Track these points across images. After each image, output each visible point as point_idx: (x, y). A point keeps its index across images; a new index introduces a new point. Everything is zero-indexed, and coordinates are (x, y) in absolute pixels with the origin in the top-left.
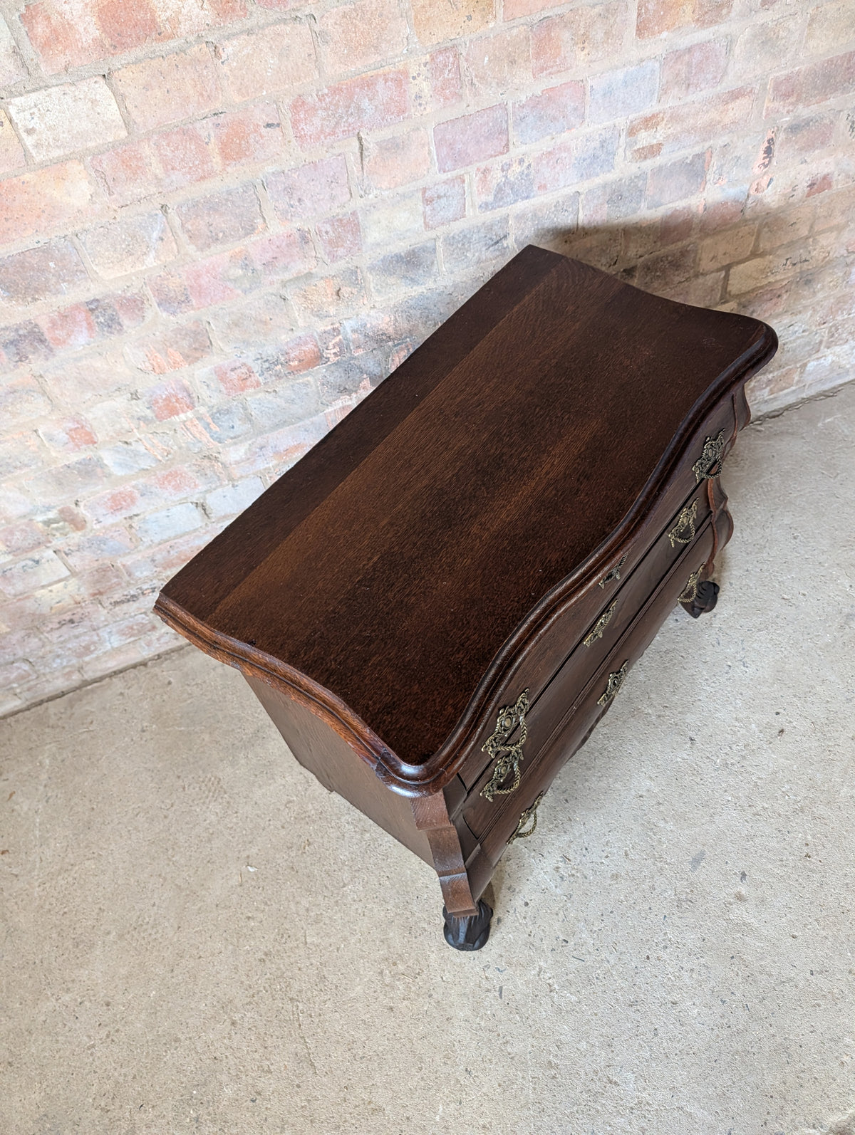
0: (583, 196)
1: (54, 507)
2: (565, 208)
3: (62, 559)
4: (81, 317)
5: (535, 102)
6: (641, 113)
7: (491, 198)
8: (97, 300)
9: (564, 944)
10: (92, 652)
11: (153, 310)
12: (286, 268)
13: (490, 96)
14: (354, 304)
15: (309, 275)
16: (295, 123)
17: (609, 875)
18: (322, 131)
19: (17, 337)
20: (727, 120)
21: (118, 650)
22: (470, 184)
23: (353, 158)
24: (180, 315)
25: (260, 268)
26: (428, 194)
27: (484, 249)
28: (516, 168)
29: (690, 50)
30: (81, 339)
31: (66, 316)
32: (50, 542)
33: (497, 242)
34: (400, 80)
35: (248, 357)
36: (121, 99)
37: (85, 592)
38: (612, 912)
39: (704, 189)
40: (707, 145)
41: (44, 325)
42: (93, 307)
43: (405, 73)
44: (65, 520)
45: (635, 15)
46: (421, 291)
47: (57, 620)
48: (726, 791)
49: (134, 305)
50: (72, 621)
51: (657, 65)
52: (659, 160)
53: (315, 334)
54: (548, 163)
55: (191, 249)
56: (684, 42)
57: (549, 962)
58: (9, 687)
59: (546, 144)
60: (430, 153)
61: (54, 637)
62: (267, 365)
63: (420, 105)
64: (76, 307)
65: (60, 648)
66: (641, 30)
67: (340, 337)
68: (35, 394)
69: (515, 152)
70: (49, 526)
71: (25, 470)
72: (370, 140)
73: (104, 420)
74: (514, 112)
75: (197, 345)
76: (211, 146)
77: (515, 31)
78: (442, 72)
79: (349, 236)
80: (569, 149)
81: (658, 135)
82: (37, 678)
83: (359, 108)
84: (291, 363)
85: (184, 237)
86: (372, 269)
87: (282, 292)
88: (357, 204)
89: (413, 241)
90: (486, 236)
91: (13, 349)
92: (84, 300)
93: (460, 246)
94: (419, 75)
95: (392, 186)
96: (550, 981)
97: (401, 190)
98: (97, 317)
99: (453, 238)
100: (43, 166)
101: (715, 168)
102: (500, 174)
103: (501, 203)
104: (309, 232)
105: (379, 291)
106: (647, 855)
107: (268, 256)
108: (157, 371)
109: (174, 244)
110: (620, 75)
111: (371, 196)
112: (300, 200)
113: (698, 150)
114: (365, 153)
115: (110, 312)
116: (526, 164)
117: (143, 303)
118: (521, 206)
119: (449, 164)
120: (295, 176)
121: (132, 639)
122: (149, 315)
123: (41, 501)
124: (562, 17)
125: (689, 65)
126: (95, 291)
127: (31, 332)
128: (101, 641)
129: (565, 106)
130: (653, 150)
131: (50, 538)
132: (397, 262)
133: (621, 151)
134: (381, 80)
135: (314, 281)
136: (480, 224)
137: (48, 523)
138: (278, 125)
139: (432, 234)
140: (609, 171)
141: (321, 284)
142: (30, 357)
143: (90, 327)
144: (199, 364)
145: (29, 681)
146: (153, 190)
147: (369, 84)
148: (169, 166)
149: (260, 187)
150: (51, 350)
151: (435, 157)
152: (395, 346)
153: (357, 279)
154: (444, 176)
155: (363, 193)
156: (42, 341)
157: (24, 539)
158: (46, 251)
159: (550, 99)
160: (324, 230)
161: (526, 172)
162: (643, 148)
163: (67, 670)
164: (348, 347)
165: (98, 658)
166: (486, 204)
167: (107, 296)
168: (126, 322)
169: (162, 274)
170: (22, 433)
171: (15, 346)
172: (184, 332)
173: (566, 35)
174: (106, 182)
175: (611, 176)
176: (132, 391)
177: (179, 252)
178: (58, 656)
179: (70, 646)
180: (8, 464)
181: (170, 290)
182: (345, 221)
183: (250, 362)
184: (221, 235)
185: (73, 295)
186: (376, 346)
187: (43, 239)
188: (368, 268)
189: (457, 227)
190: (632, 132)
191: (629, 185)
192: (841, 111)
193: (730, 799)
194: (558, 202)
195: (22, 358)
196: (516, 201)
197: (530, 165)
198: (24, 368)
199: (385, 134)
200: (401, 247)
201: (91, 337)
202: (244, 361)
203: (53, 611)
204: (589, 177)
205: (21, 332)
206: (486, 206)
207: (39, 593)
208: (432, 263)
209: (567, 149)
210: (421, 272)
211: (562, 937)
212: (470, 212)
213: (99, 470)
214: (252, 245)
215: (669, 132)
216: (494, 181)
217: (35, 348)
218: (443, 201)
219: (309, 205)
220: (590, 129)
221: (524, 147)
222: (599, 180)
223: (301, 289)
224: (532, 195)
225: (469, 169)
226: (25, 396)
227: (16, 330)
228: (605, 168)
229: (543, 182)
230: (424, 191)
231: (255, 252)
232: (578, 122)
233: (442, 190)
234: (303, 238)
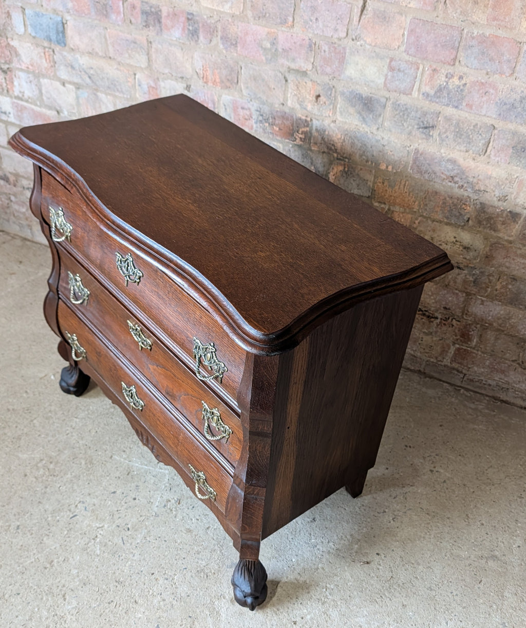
0: (496, 131)
2: (480, 132)
4: (183, 19)
5: (482, 40)
7: (432, 93)
8: (192, 14)
9: (127, 529)
11: (217, 40)
12: (294, 60)
14: (324, 111)
15: (304, 74)
17: (188, 527)
19: (149, 11)
22: (422, 74)
23: (356, 10)
24: (229, 52)
25: (280, 50)
26: (393, 63)
27: (416, 127)
28: (456, 81)
30: (176, 33)
31: (176, 15)
33: (426, 128)
35: (253, 105)
38: (165, 541)
41: (164, 13)
42: (190, 17)
46: (366, 130)
48: (297, 555)
49: (211, 31)
53: (294, 117)
54: (479, 90)
55: (249, 14)
57: (110, 529)
59: (481, 76)
60: (403, 35)
62: (261, 118)
64: (182, 12)
67: (308, 129)
68: (143, 51)
69: (460, 69)
71: (122, 95)
72: (371, 5)
74: (466, 39)
75: (230, 78)
79: (337, 63)
80: (497, 89)
84: (275, 127)
85: (249, 4)
86: (343, 94)
87: (287, 75)
88: (349, 43)
89: (373, 91)
90: (420, 118)
91: (145, 17)
92: (188, 10)
93: (401, 114)
95: (373, 44)
96: (99, 536)
97: (377, 50)
98: (189, 25)
99: (399, 105)
102: (444, 79)
103: (437, 100)
104: (315, 45)
105: (341, 113)
106: (217, 538)
107: (287, 46)
108: (205, 80)
109: (242, 5)
111: (358, 43)
112: (317, 19)
114: (365, 12)
115: (196, 26)
116: (463, 82)
117: (213, 32)
118: (450, 111)
119: (412, 51)
122: (214, 41)
126: (194, 9)
127: (157, 13)
129: (503, 55)
132: (359, 99)
135: (306, 79)
136: (419, 107)
139: (387, 95)
140: (521, 125)
141: (310, 84)
142: (151, 28)
143: (183, 29)
144: (226, 91)
150: (161, 30)
151: (405, 41)
152: (338, 159)
153: (331, 95)
154: (407, 58)
155: (354, 38)
156: (160, 22)
159: (493, 43)
160: (323, 48)
161: (462, 87)
164: (310, 139)
166: (428, 95)
167: (199, 16)
168: (201, 38)
169: (230, 20)
170: (129, 70)
171: (147, 16)
172: (226, 64)
173: (518, 3)
176: (189, 83)
177: (243, 11)
180: (115, 85)
181: (229, 33)
182: (337, 51)
183: (253, 109)
184: (268, 15)
185: (184, 4)
186: (326, 150)
188: (340, 92)
189: (404, 99)
193: (293, 560)
194: (477, 124)
195: (147, 25)
196: (448, 105)
197: (466, 84)
198: (146, 32)
199: (381, 6)
200: (365, 91)
201: (182, 35)
202: (251, 107)
204: (505, 119)
205: (153, 10)
206: (427, 95)
208: (380, 115)
209: (495, 89)
210: (371, 116)
211: (129, 526)
212: (415, 94)
214: (283, 36)
216: (439, 81)
217: (155, 23)
218: (401, 75)
219: (321, 26)
220: (516, 83)
221: (466, 69)
222: (512, 126)
223: (297, 80)
224: (460, 107)
225: (425, 63)
226: (139, 49)
227: (151, 7)
228: (519, 120)
229: (471, 103)
230: (392, 60)
231: (281, 38)
232: (508, 72)
233: (403, 66)
234: (310, 46)
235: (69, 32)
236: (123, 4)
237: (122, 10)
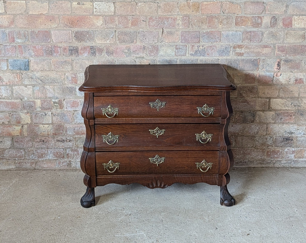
0: (220, 60)
1: (58, 98)
2: (214, 62)
3: (52, 116)
4: (88, 49)
5: (207, 33)
6: (237, 44)
7: (193, 53)
8: (93, 47)
10: (43, 157)
11: (104, 54)
12: (138, 54)
13: (196, 28)
15: (143, 57)
16: (149, 22)
18: (155, 25)
19: (73, 49)
20: (263, 53)
21: (50, 160)
22: (188, 48)
23: (160, 33)
24: (110, 57)
25: (132, 52)
28: (201, 47)
29: (250, 32)
30: (85, 55)
31: (85, 48)
32: (52, 109)
34: (175, 19)
36: (115, 7)
37: (52, 132)
39: (258, 70)
40: (258, 58)
41: (80, 48)
42: (92, 48)
43: (176, 18)
44: (59, 104)
45: (235, 20)
47: (40, 139)
49: (101, 51)
50: (43, 141)
51: (241, 33)
52: (243, 58)
54: (210, 49)
55: (118, 42)
56: (249, 30)
58: (15, 159)
59: (210, 44)
60: (179, 37)
61: (36, 145)
63: (178, 26)
64: (88, 47)
65: (35, 150)
66: (236, 24)
68: (70, 64)
69: (202, 44)
70: (54, 104)
71: (58, 84)
72: (165, 30)
73: (82, 78)
74: (202, 34)
76: (130, 21)
77: (203, 17)
78: (185, 20)
79: (155, 51)
81: (243, 51)
82: (24, 159)
83: (164, 23)
85: (117, 39)
86: (159, 61)
87: (135, 60)
88: (159, 44)
89: (171, 58)
90: (191, 63)
91: (71, 52)
92: (90, 46)
93: (183, 63)
94: (179, 20)
95: (168, 42)
97: (170, 44)
98: (91, 51)
99: (182, 60)
100: (95, 15)
101: (261, 65)
102: (197, 48)
103: (196, 55)
104: (146, 47)
107: (135, 49)
109: (114, 40)
110: (231, 33)
111: (163, 43)
112: (145, 39)
113: (255, 58)
114: (163, 33)
115: (95, 50)
116: (204, 47)
117: (103, 51)
118: (202, 58)
119: (183, 41)
120: (146, 33)
121: (56, 158)
122: (103, 54)
123: (56, 95)
124: (215, 16)
125: (251, 35)
126: (94, 44)
127: (76, 49)
128: (47, 154)
129: (215, 36)
130: (241, 54)
131: (53, 108)
132: (166, 61)
133: (231, 52)
134: (170, 19)
135: (144, 59)
136: (190, 59)
137: (55, 103)
138: (145, 21)
139: (177, 58)
140: (228, 56)
141: (145, 61)
142: (73, 55)
143: (89, 53)
145: (21, 159)
146: (115, 27)
147: (168, 18)
148: (119, 23)
149: (137, 33)
150: (78, 55)
151: (180, 39)
154: (182, 44)
155: (161, 42)
156: (77, 52)
157: (46, 106)
158: (88, 32)
159: (211, 33)
160: (149, 47)
161: (204, 49)
162: (238, 53)
163: (33, 161)
165: (43, 161)
166: (192, 54)
167: (96, 46)
168: (97, 54)
169: (109, 45)
170: (62, 73)
172: (109, 61)
173: (216, 20)
174: (105, 22)
175: (228, 58)
177: (115, 42)
178: (33, 154)
179: (38, 151)
180: (54, 81)
181: (110, 50)
182: (155, 47)
184: (125, 41)
185: (89, 44)
187: (88, 30)
189: (183, 58)
190: (234, 48)
191: (234, 61)
192: (302, 60)
194: (212, 60)
195: (71, 54)
196: (200, 56)
198: (70, 57)
199: (169, 30)
200: (168, 59)
201: (88, 55)
203: (41, 134)
204: (222, 56)
205: (74, 48)
206: (192, 55)
207: (41, 126)
209: (215, 47)
212: (187, 55)
213: (74, 92)
214: (132, 46)
215: (246, 51)
216: (195, 49)
217: (75, 53)
218: (181, 50)
219: (147, 40)
220: (222, 44)
221: (204, 43)
222: (225, 58)
223: (140, 60)
224: (205, 56)
225: (189, 44)
226: (67, 64)
227: (74, 47)
228: (227, 55)
229: (208, 53)
230: (176, 46)
231: (132, 47)
232: (219, 41)
233: (181, 47)
234: (144, 48)
235: (31, 64)
236: (60, 49)
237: (59, 51)
